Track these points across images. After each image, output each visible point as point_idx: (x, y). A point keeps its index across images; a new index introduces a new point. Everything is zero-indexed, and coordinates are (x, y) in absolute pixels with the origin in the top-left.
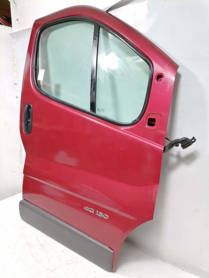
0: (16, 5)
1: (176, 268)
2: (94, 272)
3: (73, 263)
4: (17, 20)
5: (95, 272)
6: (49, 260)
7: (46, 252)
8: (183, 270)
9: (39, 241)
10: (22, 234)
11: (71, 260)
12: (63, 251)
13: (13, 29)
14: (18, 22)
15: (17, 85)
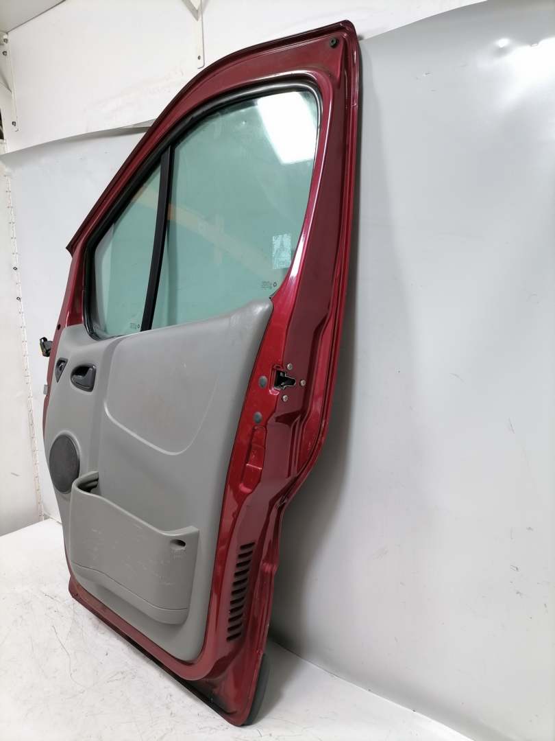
0: (9, 89)
1: (353, 685)
2: (169, 696)
3: (124, 678)
4: (14, 123)
5: (171, 696)
6: (72, 672)
7: (68, 654)
8: (369, 690)
9: (56, 633)
10: (21, 617)
11: (122, 673)
12: (107, 654)
13: (6, 143)
14: (15, 128)
15: (18, 270)
